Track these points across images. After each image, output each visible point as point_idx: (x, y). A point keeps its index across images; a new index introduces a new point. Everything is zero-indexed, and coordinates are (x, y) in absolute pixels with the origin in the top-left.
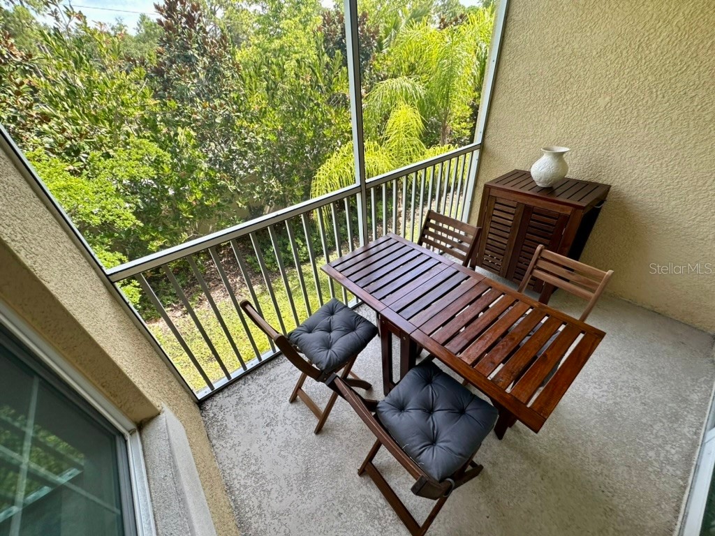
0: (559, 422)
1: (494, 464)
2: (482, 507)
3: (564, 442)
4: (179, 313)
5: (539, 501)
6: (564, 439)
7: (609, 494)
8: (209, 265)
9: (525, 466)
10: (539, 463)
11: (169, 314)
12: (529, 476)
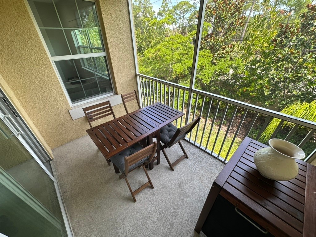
0: (117, 198)
1: (110, 169)
2: (101, 164)
3: (109, 196)
4: (210, 122)
5: (96, 179)
6: (110, 196)
7: (89, 203)
8: (237, 119)
9: (106, 178)
10: (106, 183)
11: (208, 120)
12: (103, 178)
